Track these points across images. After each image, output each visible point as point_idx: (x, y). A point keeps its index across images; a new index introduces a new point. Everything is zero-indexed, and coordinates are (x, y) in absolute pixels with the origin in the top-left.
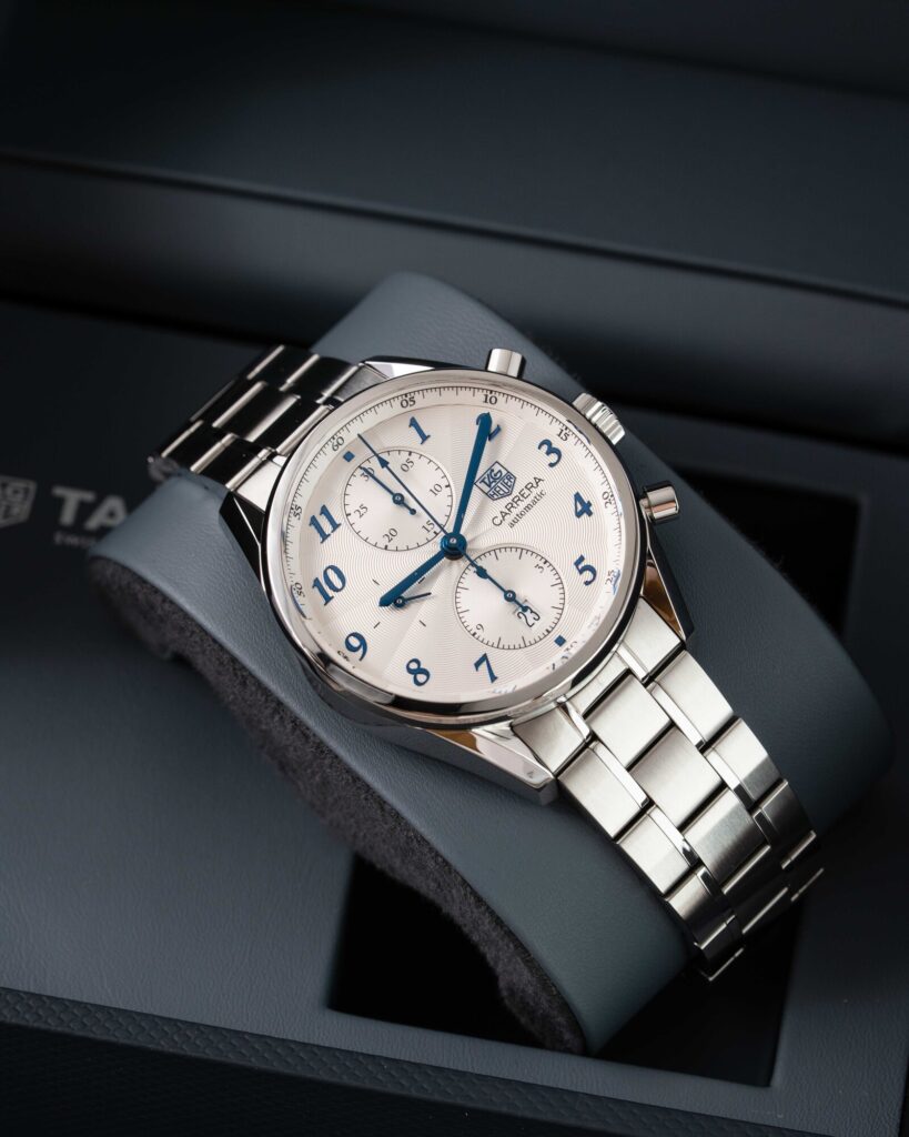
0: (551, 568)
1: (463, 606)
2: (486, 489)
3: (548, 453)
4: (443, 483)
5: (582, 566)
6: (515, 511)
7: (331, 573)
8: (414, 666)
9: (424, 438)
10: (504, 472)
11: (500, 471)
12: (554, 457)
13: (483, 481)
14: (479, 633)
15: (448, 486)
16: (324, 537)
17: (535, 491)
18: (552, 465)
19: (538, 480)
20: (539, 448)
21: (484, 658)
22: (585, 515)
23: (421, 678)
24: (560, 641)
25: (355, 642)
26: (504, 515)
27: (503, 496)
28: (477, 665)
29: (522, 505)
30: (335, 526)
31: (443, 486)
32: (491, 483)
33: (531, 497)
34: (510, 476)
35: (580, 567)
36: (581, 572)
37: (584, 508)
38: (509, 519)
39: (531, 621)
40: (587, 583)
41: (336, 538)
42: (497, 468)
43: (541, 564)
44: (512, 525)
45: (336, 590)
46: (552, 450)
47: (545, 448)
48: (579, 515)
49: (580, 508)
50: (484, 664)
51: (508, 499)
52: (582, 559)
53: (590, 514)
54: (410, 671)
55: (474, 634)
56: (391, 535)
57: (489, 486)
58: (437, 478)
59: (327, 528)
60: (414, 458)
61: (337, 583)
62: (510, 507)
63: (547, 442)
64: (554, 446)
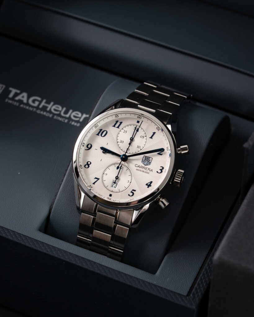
0: (129, 184)
1: (110, 168)
2: (144, 159)
3: (160, 170)
4: (141, 148)
5: (133, 192)
6: (141, 169)
7: (105, 132)
8: (89, 163)
9: (151, 138)
10: (150, 161)
11: (150, 160)
12: (160, 171)
13: (146, 157)
14: (105, 175)
15: (141, 149)
16: (114, 126)
17: (148, 171)
18: (157, 172)
19: (152, 171)
20: (161, 167)
21: (98, 179)
22: (147, 186)
23: (87, 166)
24: (111, 195)
25: (89, 146)
26: (139, 166)
27: (144, 164)
28: (96, 178)
29: (143, 170)
30: (118, 127)
31: (140, 148)
32: (146, 159)
33: (146, 171)
34: (150, 163)
35: (133, 191)
36: (131, 192)
37: (149, 185)
38: (138, 168)
39: (113, 186)
40: (129, 195)
41: (115, 129)
42: (151, 159)
43: (129, 182)
44: (137, 170)
45: (101, 135)
46: (161, 170)
47: (162, 168)
48: (147, 185)
49: (149, 184)
50: (97, 180)
51: (143, 166)
52: (135, 191)
53: (148, 187)
54: (87, 163)
55: (104, 174)
56: (122, 142)
57: (145, 159)
58: (142, 146)
59: (117, 125)
60: (145, 138)
61: (103, 135)
62: (142, 167)
63: (163, 168)
64: (163, 170)
